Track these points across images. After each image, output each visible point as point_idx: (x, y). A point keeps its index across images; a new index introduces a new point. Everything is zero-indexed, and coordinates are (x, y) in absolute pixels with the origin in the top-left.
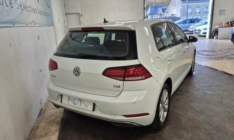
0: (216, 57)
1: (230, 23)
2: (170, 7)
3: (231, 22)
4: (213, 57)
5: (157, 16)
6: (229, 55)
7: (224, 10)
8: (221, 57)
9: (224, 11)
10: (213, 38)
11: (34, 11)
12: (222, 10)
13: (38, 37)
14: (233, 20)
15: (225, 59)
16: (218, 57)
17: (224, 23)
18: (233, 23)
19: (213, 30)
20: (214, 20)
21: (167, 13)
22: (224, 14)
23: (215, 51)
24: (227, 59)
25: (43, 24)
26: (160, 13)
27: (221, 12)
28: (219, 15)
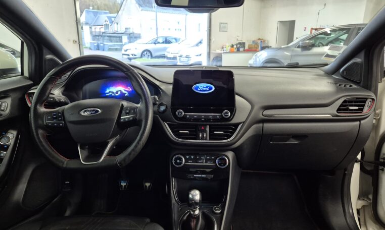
1: (235, 46)
2: (122, 14)
3: (237, 45)
5: (100, 28)
7: (226, 24)
12: (224, 23)
14: (238, 42)
17: (227, 45)
18: (239, 47)
19: (212, 57)
20: (213, 40)
21: (117, 24)
22: (226, 30)
26: (105, 23)
27: (222, 25)
28: (220, 31)
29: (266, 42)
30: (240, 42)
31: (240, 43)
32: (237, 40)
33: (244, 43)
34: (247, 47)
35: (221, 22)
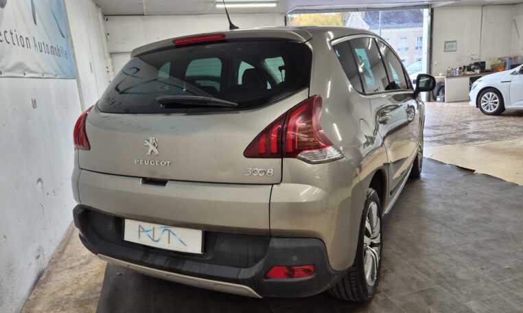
0: (441, 138)
4: (434, 138)
6: (469, 133)
8: (452, 139)
9: (454, 43)
10: (435, 99)
11: (24, 42)
12: (451, 42)
13: (34, 102)
14: (473, 62)
15: (461, 141)
16: (446, 139)
18: (474, 68)
20: (435, 62)
22: (454, 49)
23: (439, 126)
24: (463, 143)
25: (47, 73)
27: (448, 45)
28: (445, 51)
29: (520, 59)
30: (477, 61)
31: (476, 64)
32: (472, 59)
33: (484, 63)
34: (488, 67)
35: (447, 40)
